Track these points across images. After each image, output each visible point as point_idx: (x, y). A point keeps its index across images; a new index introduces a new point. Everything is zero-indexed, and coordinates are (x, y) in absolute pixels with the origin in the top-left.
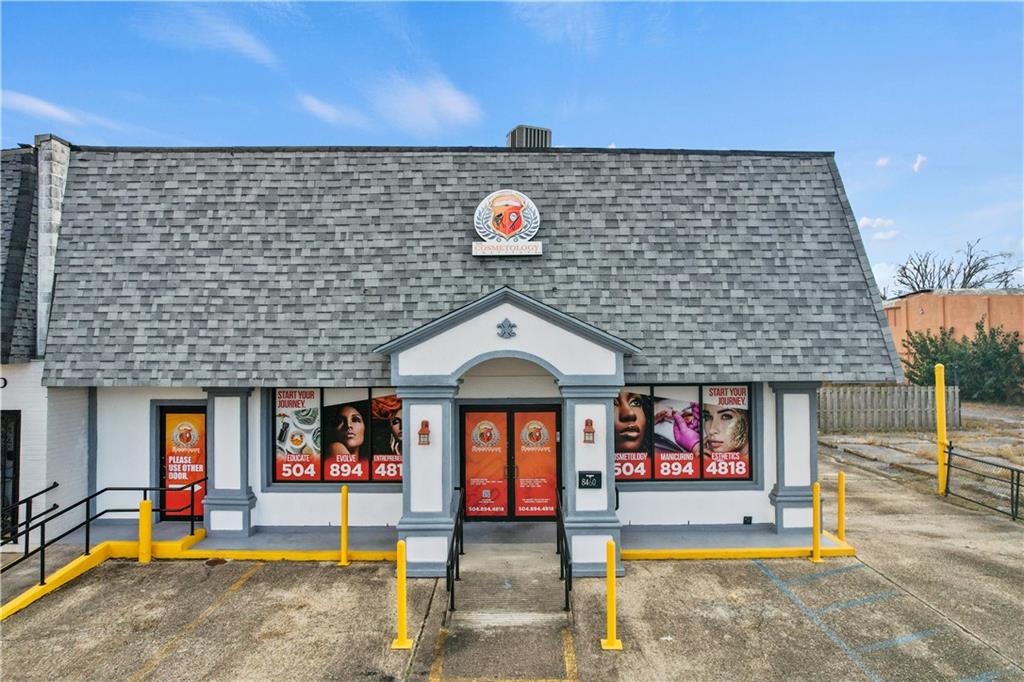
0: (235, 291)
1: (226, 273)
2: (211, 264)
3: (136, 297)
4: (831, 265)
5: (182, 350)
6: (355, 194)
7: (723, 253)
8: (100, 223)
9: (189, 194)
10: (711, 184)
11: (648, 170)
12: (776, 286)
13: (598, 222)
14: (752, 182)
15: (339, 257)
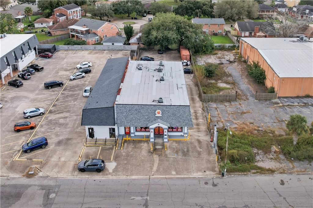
0: (134, 118)
1: (133, 117)
2: (131, 116)
3: (125, 119)
4: (188, 117)
5: (130, 124)
6: (144, 109)
7: (178, 115)
8: (120, 112)
9: (128, 109)
10: (178, 109)
11: (172, 107)
12: (183, 118)
13: (167, 112)
14: (182, 109)
15: (143, 115)
